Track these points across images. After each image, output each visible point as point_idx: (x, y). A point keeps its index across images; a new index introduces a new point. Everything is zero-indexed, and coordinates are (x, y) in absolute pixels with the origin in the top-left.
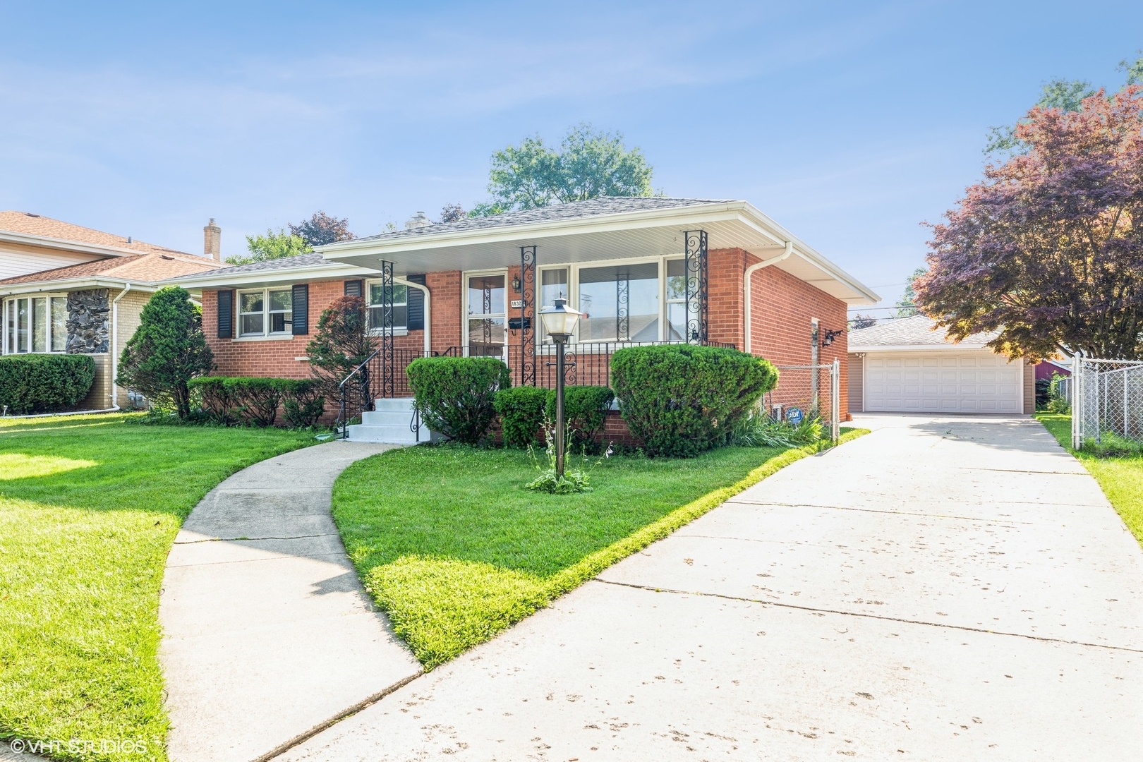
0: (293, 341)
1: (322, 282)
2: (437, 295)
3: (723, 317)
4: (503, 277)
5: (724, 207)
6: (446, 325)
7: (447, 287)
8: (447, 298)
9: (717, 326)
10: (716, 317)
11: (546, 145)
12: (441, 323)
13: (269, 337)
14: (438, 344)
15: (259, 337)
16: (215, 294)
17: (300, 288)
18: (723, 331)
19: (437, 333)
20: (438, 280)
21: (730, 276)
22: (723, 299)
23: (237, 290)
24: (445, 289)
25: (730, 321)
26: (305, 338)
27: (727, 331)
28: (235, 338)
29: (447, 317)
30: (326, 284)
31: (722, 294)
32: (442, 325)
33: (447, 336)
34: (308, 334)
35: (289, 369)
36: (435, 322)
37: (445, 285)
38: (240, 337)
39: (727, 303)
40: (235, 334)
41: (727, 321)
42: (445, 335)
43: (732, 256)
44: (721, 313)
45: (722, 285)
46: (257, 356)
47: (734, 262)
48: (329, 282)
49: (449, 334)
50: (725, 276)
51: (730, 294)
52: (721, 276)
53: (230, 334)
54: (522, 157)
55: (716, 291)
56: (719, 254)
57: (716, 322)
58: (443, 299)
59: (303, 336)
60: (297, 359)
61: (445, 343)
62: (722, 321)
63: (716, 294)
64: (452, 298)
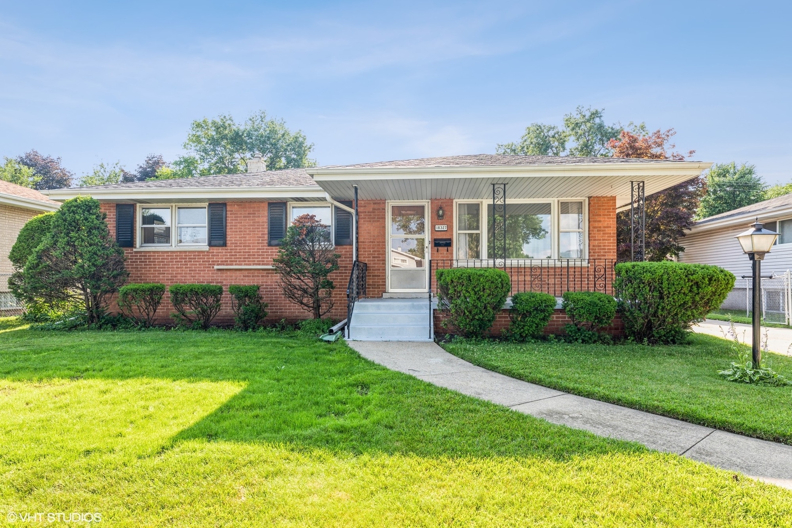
0: (208, 252)
1: (242, 202)
2: (363, 218)
3: (605, 243)
4: (423, 207)
5: (697, 165)
6: (373, 242)
7: (374, 212)
8: (373, 221)
9: (601, 249)
10: (600, 243)
11: (236, 122)
12: (367, 241)
13: (178, 247)
14: (364, 257)
15: (165, 248)
16: (113, 207)
17: (218, 206)
18: (606, 252)
19: (364, 248)
20: (365, 206)
21: (610, 215)
22: (605, 231)
23: (138, 205)
24: (372, 214)
25: (610, 246)
26: (223, 249)
27: (608, 252)
28: (135, 248)
29: (374, 236)
30: (247, 204)
31: (605, 227)
32: (369, 242)
33: (373, 251)
34: (226, 246)
35: (204, 276)
36: (361, 239)
37: (371, 210)
38: (141, 247)
39: (608, 233)
40: (135, 244)
41: (608, 246)
42: (372, 250)
43: (612, 202)
44: (603, 240)
45: (604, 221)
46: (165, 265)
47: (613, 206)
48: (251, 202)
49: (376, 249)
50: (607, 215)
51: (610, 227)
52: (604, 215)
53: (131, 244)
54: (219, 128)
55: (600, 225)
56: (602, 199)
57: (600, 246)
58: (370, 221)
59: (220, 248)
60: (216, 267)
61: (372, 256)
62: (604, 246)
63: (600, 227)
64: (378, 221)
